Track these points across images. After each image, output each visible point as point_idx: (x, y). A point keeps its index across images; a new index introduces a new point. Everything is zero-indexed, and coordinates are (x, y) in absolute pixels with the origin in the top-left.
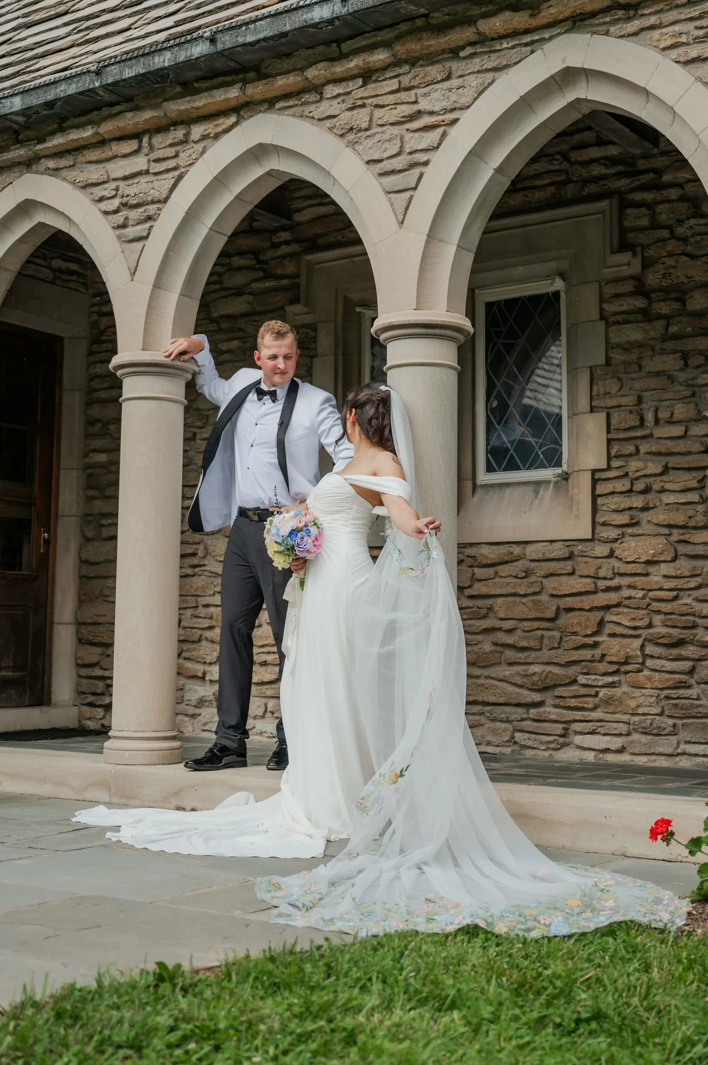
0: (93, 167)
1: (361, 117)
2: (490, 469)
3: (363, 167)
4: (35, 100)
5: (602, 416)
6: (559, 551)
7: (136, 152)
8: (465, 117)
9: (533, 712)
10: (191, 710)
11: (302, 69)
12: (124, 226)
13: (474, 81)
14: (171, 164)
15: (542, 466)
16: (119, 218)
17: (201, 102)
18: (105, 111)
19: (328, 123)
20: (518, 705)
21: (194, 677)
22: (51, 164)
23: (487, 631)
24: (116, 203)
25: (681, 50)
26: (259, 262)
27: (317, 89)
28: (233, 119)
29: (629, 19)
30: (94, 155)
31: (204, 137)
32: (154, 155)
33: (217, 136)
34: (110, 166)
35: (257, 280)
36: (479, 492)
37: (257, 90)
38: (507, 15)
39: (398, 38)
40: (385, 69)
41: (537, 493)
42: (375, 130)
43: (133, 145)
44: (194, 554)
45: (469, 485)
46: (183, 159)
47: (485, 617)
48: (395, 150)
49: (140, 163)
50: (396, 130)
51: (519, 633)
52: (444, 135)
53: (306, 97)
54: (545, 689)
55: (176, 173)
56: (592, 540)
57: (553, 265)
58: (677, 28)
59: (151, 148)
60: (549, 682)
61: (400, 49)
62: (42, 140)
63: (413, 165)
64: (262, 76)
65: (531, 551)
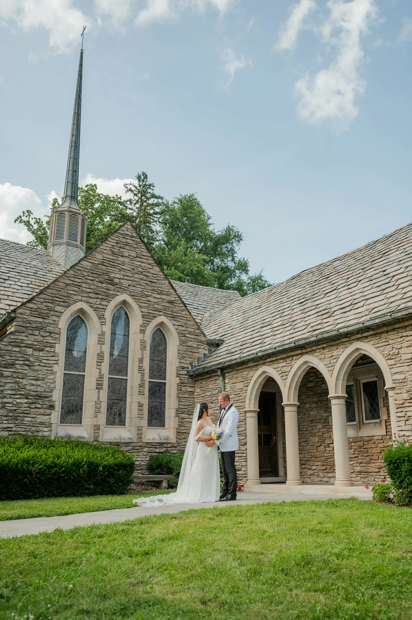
0: (276, 365)
1: (323, 356)
2: (366, 420)
3: (324, 366)
4: (264, 353)
5: (386, 408)
6: (380, 438)
7: (284, 362)
8: (341, 356)
9: (378, 474)
10: (309, 477)
11: (312, 347)
12: (282, 377)
13: (341, 350)
14: (290, 364)
15: (377, 419)
16: (281, 375)
17: (294, 353)
18: (277, 354)
19: (317, 357)
20: (375, 472)
21: (309, 469)
22: (268, 364)
23: (367, 456)
24: (280, 372)
25: (375, 345)
26: (316, 375)
27: (315, 350)
28: (301, 356)
29: (367, 339)
30: (276, 362)
31: (296, 359)
32: (287, 363)
33: (298, 359)
34: (279, 364)
35: (315, 379)
36: (364, 425)
37: (304, 351)
38: (345, 338)
39: (328, 342)
40: (326, 347)
41: (375, 425)
42: (326, 359)
43: (282, 361)
44: (307, 441)
45: (362, 424)
46: (292, 364)
47: (367, 453)
48: (329, 363)
49: (284, 364)
50: (329, 359)
51: (374, 456)
52: (337, 360)
53: (313, 352)
54: (380, 469)
55: (291, 366)
56: (386, 435)
57: (374, 375)
58: (374, 341)
59: (286, 361)
60: (380, 467)
61: (328, 344)
62: (266, 360)
63: (332, 366)
64: (305, 348)
65: (375, 438)
